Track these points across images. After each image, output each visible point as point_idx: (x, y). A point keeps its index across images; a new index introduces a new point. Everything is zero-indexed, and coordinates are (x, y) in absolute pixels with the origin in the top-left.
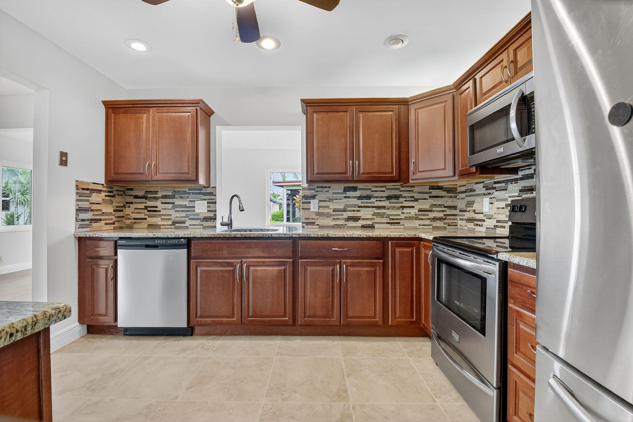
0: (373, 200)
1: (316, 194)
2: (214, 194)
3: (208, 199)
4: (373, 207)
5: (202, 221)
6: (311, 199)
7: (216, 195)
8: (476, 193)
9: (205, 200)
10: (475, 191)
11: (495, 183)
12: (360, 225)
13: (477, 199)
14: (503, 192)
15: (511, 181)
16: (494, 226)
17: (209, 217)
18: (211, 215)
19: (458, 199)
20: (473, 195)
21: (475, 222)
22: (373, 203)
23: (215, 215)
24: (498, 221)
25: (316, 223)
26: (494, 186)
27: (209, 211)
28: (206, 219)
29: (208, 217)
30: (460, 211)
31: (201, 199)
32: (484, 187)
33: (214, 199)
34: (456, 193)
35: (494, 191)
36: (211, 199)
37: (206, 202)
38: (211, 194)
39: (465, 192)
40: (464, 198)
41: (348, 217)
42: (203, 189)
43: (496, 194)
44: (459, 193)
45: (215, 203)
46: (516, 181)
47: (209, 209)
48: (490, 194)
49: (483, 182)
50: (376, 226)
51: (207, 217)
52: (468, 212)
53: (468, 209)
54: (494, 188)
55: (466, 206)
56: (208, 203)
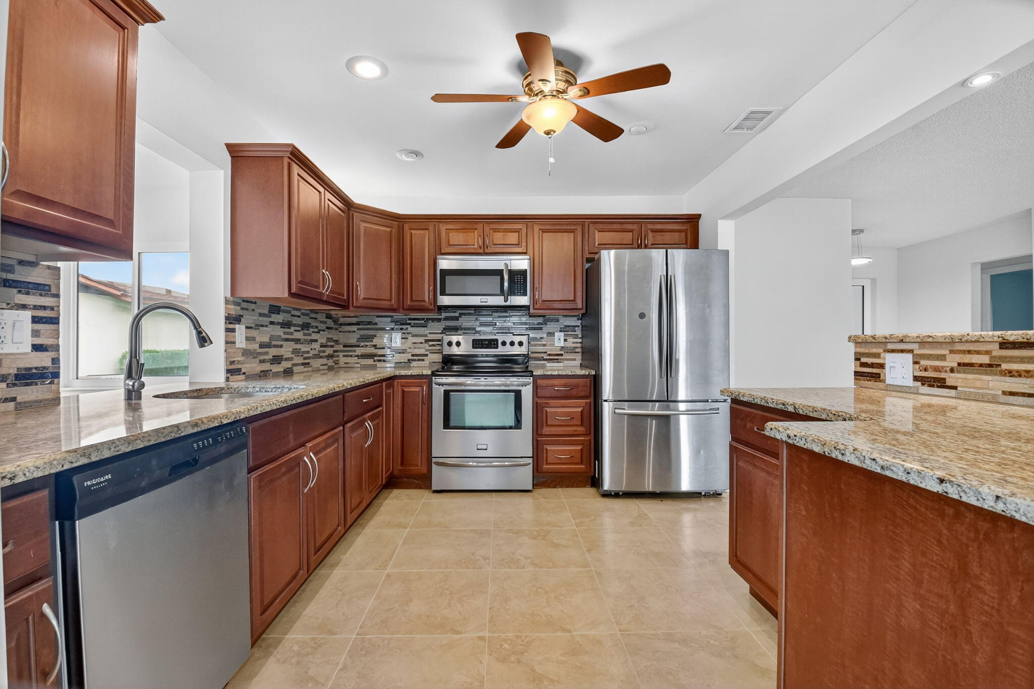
0: (293, 329)
1: (241, 312)
2: (53, 291)
3: (36, 307)
4: (292, 340)
5: (14, 385)
6: (235, 324)
7: (57, 296)
8: (377, 327)
9: (24, 307)
10: (376, 324)
11: (410, 319)
12: (282, 370)
13: (379, 333)
14: (423, 329)
15: (433, 320)
16: (409, 360)
17: (36, 368)
18: (43, 360)
19: (340, 332)
20: (372, 329)
21: (376, 358)
22: (291, 334)
23: (56, 361)
24: (413, 355)
25: (243, 371)
26: (408, 322)
27: (37, 348)
28: (26, 377)
29: (34, 371)
30: (344, 346)
31: (8, 304)
32: (391, 322)
33: (52, 309)
34: (337, 324)
35: (409, 326)
36: (44, 308)
37: (27, 315)
38: (42, 289)
39: (358, 324)
40: (355, 332)
41: (273, 356)
42: (18, 268)
43: (410, 329)
44: (341, 324)
45: (55, 321)
46: (439, 320)
47: (38, 341)
48: (402, 329)
49: (391, 317)
50: (296, 369)
51: (31, 369)
52: (363, 347)
53: (362, 344)
54: (409, 324)
55: (357, 341)
56: (35, 320)
